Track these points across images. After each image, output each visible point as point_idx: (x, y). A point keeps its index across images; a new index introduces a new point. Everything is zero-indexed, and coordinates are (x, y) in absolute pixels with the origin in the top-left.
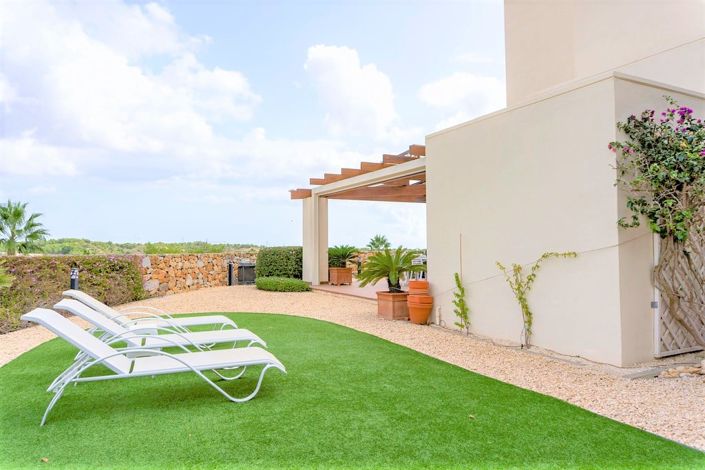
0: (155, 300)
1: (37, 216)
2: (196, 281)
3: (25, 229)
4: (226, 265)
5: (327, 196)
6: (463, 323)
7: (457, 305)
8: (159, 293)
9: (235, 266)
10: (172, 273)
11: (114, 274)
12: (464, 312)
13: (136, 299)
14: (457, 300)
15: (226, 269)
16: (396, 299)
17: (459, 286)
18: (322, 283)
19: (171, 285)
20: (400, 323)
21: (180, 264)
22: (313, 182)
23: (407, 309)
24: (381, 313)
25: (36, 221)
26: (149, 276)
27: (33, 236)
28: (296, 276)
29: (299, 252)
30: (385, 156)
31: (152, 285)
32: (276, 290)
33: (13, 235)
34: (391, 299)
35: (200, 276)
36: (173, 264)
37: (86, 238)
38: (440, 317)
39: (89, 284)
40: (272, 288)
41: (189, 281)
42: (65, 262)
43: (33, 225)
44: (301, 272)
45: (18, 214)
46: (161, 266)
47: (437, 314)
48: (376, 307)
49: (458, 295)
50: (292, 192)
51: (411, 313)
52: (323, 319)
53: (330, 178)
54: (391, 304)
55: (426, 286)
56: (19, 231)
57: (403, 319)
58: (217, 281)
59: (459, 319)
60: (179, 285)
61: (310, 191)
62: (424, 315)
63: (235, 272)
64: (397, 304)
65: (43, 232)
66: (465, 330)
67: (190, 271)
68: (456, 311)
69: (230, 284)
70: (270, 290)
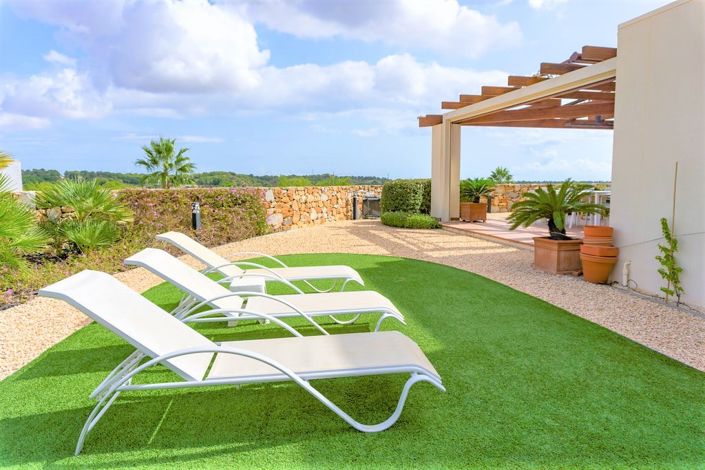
0: (279, 235)
1: (185, 151)
2: (320, 215)
3: (176, 163)
4: (350, 199)
5: (459, 123)
6: (672, 288)
7: (663, 263)
8: (283, 228)
9: (360, 199)
10: (295, 207)
11: (236, 208)
12: (674, 274)
13: (258, 234)
14: (663, 255)
15: (351, 202)
16: (564, 248)
17: (668, 237)
18: (452, 219)
19: (295, 219)
20: (568, 280)
21: (304, 198)
22: (446, 105)
23: (580, 262)
24: (539, 265)
25: (183, 155)
26: (273, 210)
27: (182, 169)
28: (423, 212)
29: (428, 186)
30: (543, 65)
31: (275, 220)
32: (403, 227)
33: (166, 169)
34: (556, 247)
35: (325, 210)
36: (297, 197)
37: (232, 171)
38: (628, 275)
39: (211, 219)
40: (398, 223)
41: (314, 215)
42: (187, 196)
43: (182, 160)
44: (429, 207)
45: (169, 150)
46: (284, 199)
47: (625, 271)
48: (532, 256)
49: (664, 249)
50: (421, 119)
51: (584, 267)
52: (464, 268)
53: (467, 100)
54: (554, 254)
55: (608, 233)
56: (171, 165)
57: (571, 274)
58: (342, 215)
59: (665, 283)
60: (303, 220)
61: (441, 117)
62: (605, 271)
63: (359, 207)
64: (563, 254)
65: (191, 166)
66: (674, 298)
67: (314, 204)
68: (661, 272)
69: (354, 218)
70: (396, 226)
